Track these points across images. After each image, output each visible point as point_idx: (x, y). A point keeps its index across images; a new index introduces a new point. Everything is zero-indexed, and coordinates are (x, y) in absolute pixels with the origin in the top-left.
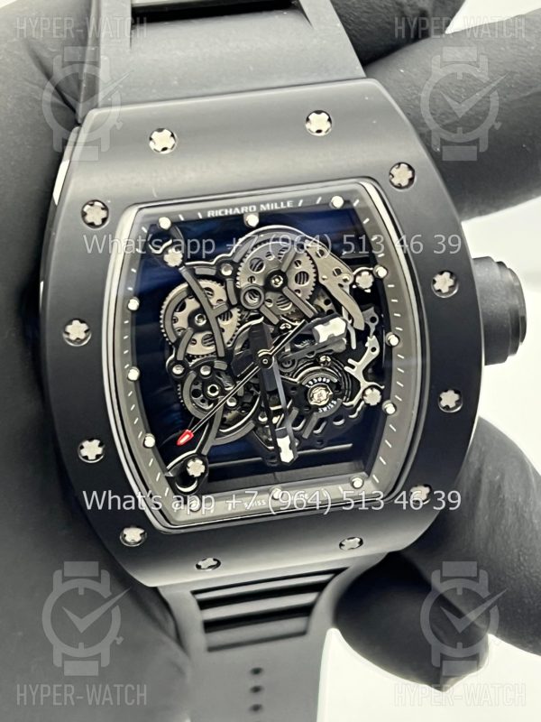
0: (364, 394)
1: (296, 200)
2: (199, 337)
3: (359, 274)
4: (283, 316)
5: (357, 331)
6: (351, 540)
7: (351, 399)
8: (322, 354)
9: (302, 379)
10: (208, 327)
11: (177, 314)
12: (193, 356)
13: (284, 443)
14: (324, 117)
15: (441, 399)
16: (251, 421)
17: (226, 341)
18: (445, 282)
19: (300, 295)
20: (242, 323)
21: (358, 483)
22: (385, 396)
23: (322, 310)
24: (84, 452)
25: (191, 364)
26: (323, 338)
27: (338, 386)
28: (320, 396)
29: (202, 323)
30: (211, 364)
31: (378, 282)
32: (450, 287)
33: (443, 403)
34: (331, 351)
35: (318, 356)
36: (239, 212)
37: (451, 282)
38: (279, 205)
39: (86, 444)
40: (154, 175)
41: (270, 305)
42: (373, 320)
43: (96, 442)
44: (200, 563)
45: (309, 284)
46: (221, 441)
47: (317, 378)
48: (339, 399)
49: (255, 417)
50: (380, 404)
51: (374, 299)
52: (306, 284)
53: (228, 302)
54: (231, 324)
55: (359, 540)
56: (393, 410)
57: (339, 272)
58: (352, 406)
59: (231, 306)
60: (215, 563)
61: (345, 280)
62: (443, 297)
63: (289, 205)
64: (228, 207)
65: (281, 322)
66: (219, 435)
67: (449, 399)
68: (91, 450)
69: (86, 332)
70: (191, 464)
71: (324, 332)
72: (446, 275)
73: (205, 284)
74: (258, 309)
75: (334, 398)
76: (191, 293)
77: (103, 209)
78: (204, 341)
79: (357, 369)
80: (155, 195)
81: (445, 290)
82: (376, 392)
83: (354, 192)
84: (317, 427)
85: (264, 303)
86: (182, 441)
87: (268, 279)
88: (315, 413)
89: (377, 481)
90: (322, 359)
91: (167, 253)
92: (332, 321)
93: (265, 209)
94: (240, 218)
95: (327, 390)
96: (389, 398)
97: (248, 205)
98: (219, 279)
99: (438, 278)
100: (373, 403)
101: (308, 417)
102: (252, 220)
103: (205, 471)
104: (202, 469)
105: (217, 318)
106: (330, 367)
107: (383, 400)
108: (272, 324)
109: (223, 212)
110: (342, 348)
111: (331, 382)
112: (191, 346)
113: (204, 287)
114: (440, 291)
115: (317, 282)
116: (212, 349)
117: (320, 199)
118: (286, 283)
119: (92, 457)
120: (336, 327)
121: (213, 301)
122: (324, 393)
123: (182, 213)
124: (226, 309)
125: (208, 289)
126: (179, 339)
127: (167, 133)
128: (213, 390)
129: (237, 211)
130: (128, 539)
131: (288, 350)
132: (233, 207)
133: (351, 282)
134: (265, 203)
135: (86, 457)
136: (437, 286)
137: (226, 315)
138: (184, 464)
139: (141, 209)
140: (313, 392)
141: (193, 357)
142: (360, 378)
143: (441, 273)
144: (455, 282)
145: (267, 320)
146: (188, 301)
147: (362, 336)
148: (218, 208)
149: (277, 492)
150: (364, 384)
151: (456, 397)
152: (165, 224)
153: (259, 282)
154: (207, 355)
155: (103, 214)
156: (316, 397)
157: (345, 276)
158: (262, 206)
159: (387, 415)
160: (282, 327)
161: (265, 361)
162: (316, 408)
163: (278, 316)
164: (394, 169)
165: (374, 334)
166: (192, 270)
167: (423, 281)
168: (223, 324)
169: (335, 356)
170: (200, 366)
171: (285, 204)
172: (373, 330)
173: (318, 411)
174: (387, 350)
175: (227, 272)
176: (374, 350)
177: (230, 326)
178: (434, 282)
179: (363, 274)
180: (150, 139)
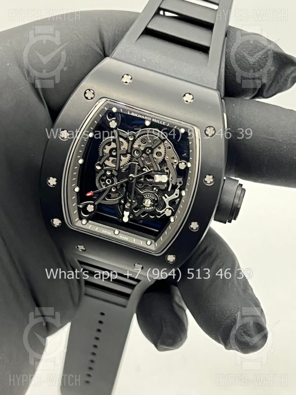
0: (165, 210)
1: (167, 123)
2: (111, 159)
3: (181, 162)
4: (146, 165)
5: (173, 185)
6: (139, 265)
7: (161, 210)
8: (155, 187)
9: (144, 193)
10: (115, 156)
11: (106, 146)
13: (126, 214)
14: (191, 97)
15: (191, 224)
16: (118, 200)
17: (121, 165)
18: (210, 179)
19: (155, 160)
20: (130, 161)
21: (149, 243)
22: (173, 214)
23: (164, 172)
24: (49, 181)
25: (105, 168)
26: (157, 181)
27: (157, 201)
28: (148, 203)
29: (114, 154)
30: (111, 171)
31: (187, 168)
32: (211, 182)
33: (192, 226)
34: (159, 187)
35: (153, 187)
37: (212, 180)
38: (160, 122)
39: (51, 178)
41: (142, 159)
42: (180, 183)
43: (55, 179)
45: (160, 158)
46: (104, 202)
47: (149, 195)
49: (120, 200)
50: (169, 217)
51: (183, 174)
53: (127, 150)
55: (142, 266)
56: (173, 221)
57: (173, 158)
58: (159, 212)
59: (127, 153)
60: (84, 249)
61: (175, 163)
62: (207, 185)
63: (164, 124)
64: (140, 114)
65: (144, 167)
66: (104, 199)
67: (194, 226)
68: (52, 181)
70: (89, 206)
71: (158, 178)
72: (211, 177)
73: (121, 139)
74: (137, 159)
75: (153, 206)
76: (114, 141)
77: (93, 94)
78: (113, 161)
79: (167, 199)
80: (115, 98)
81: (209, 182)
82: (170, 211)
84: (143, 214)
85: (140, 157)
86: (89, 194)
87: (146, 149)
89: (156, 246)
90: (155, 189)
91: (111, 122)
92: (163, 176)
93: (154, 121)
94: (144, 120)
95: (151, 201)
96: (174, 216)
97: (148, 117)
98: (128, 141)
99: (207, 176)
100: (167, 215)
101: (140, 208)
102: (147, 123)
103: (94, 211)
104: (92, 210)
105: (120, 155)
106: (157, 193)
107: (171, 215)
109: (138, 116)
110: (163, 187)
111: (154, 199)
112: (107, 161)
113: (120, 141)
114: (206, 181)
115: (164, 158)
116: (114, 166)
117: (176, 127)
118: (152, 153)
119: (52, 184)
120: (164, 179)
121: (122, 148)
122: (150, 202)
123: (122, 108)
124: (125, 153)
125: (122, 142)
126: (103, 156)
127: (130, 77)
128: (109, 181)
129: (143, 117)
130: (54, 223)
131: (142, 179)
132: (142, 115)
133: (177, 164)
134: (154, 118)
135: (49, 184)
136: (206, 179)
137: (125, 155)
138: (86, 205)
139: (107, 100)
140: (146, 200)
141: (106, 166)
142: (167, 204)
143: (209, 175)
144: (214, 180)
145: (139, 165)
146: (112, 143)
147: (174, 187)
148: (136, 113)
149: (117, 232)
150: (168, 206)
151: (197, 226)
152: (114, 110)
153: (142, 149)
154: (112, 167)
155: (93, 96)
156: (146, 202)
157: (175, 161)
159: (170, 222)
160: (144, 170)
161: (131, 179)
162: (144, 207)
163: (144, 165)
164: (208, 128)
165: (179, 189)
167: (203, 176)
168: (122, 158)
169: (160, 190)
170: (107, 170)
171: (162, 123)
174: (181, 196)
175: (131, 139)
176: (176, 195)
177: (125, 160)
178: (205, 177)
179: (183, 163)
180: (123, 77)
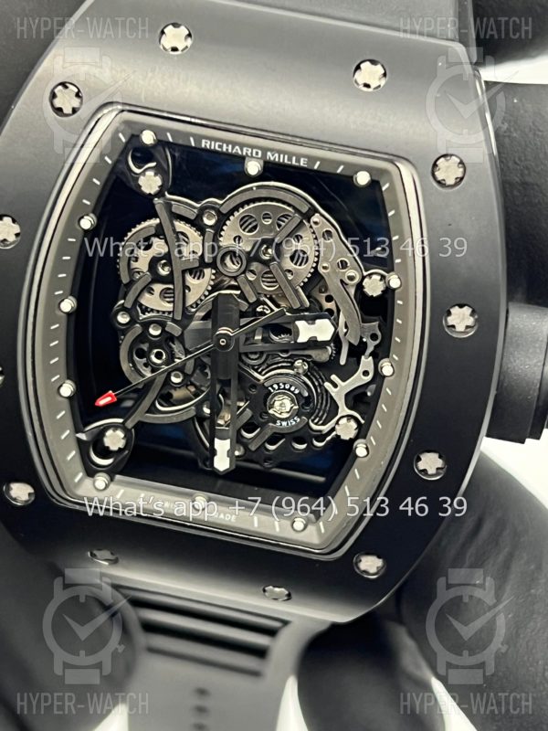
0: (337, 423)
1: (312, 159)
2: (158, 288)
3: (370, 275)
4: (265, 296)
5: (351, 344)
6: (277, 589)
7: (323, 424)
8: (299, 357)
9: (267, 379)
10: (168, 279)
12: (147, 308)
13: (222, 446)
14: (379, 69)
15: (419, 459)
16: (193, 408)
17: (190, 301)
18: (463, 319)
19: (290, 277)
20: (215, 288)
21: (299, 524)
22: (362, 432)
23: (321, 308)
25: (142, 317)
26: (303, 338)
27: (308, 400)
28: (282, 407)
29: (164, 272)
30: (162, 324)
31: (389, 291)
32: (467, 327)
33: (421, 465)
34: (310, 356)
35: (295, 357)
36: (240, 152)
37: (470, 321)
38: (290, 159)
40: (150, 75)
41: (251, 277)
42: (374, 337)
44: (95, 552)
45: (305, 271)
46: (152, 419)
47: (284, 384)
48: (304, 417)
49: (199, 406)
50: (352, 441)
51: (379, 309)
52: (303, 267)
53: (202, 256)
54: (199, 286)
55: (287, 592)
56: (365, 453)
57: (344, 265)
58: (320, 431)
59: (203, 264)
60: (113, 557)
61: (351, 278)
62: (455, 335)
63: (303, 163)
64: (228, 143)
65: (259, 303)
66: (152, 409)
67: (430, 463)
69: (17, 235)
70: (109, 433)
71: (305, 331)
72: (467, 310)
73: (180, 226)
74: (235, 278)
75: (299, 414)
76: (159, 232)
78: (163, 294)
79: (339, 389)
80: (143, 100)
81: (460, 328)
82: (353, 425)
83: (384, 172)
84: (272, 440)
85: (244, 272)
86: (103, 401)
88: (271, 424)
89: (323, 531)
90: (298, 363)
91: (144, 175)
92: (318, 321)
93: (272, 159)
94: (242, 159)
95: (292, 401)
96: (365, 438)
97: (252, 147)
98: (201, 229)
99: (455, 310)
100: (346, 436)
101: (263, 425)
102: (253, 168)
104: (121, 444)
105: (184, 272)
106: (306, 375)
107: (357, 437)
108: (246, 300)
109: (220, 147)
110: (323, 356)
111: (300, 393)
112: (147, 295)
113: (178, 230)
114: (453, 326)
115: (316, 269)
116: (169, 307)
117: (342, 167)
120: (322, 330)
122: (288, 404)
123: (170, 130)
124: (197, 265)
125: (183, 234)
126: (132, 282)
127: (183, 31)
128: (159, 356)
129: (237, 150)
130: (14, 494)
131: (258, 337)
132: (234, 144)
133: (357, 281)
134: (272, 150)
136: (451, 320)
137: (197, 271)
138: (101, 432)
139: (123, 111)
140: (276, 398)
141: (145, 310)
142: (341, 403)
143: (461, 306)
144: (476, 320)
145: (242, 296)
147: (357, 352)
148: (216, 140)
149: (201, 499)
150: (344, 410)
151: (440, 463)
152: (148, 138)
154: (164, 312)
156: (277, 404)
157: (351, 273)
158: (269, 154)
159: (356, 457)
160: (259, 309)
161: (223, 342)
162: (274, 419)
163: (258, 294)
164: (442, 159)
165: (371, 354)
166: (168, 205)
167: (439, 311)
168: (192, 282)
169: (314, 364)
170: (150, 323)
171: (298, 161)
172: (370, 349)
173: (275, 423)
174: (378, 377)
175: (209, 221)
176: (366, 373)
177: (198, 287)
178: (449, 313)
179: (374, 277)
180: (163, 32)
